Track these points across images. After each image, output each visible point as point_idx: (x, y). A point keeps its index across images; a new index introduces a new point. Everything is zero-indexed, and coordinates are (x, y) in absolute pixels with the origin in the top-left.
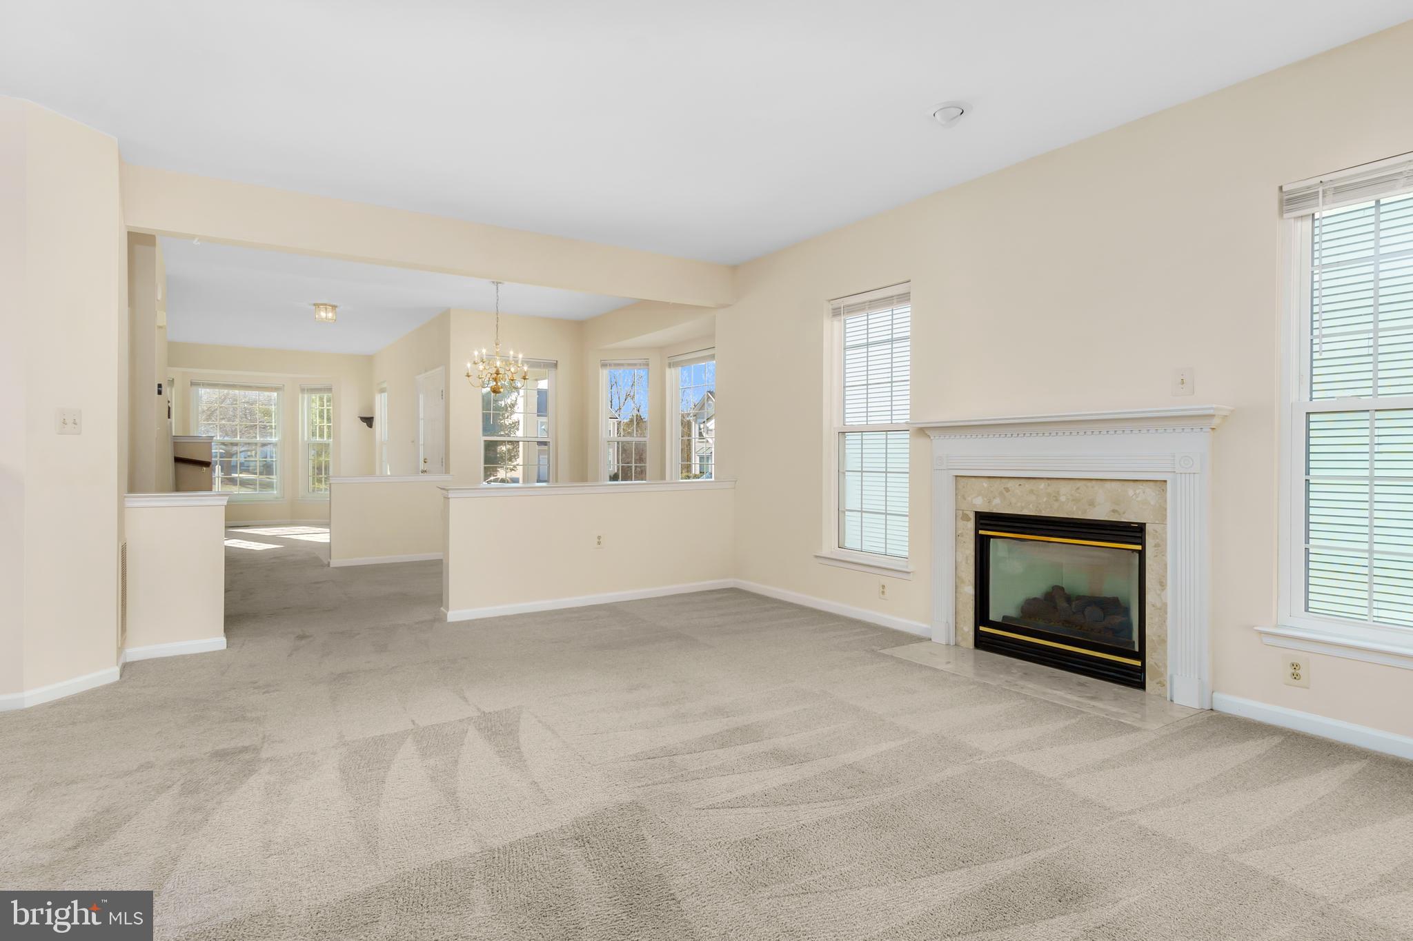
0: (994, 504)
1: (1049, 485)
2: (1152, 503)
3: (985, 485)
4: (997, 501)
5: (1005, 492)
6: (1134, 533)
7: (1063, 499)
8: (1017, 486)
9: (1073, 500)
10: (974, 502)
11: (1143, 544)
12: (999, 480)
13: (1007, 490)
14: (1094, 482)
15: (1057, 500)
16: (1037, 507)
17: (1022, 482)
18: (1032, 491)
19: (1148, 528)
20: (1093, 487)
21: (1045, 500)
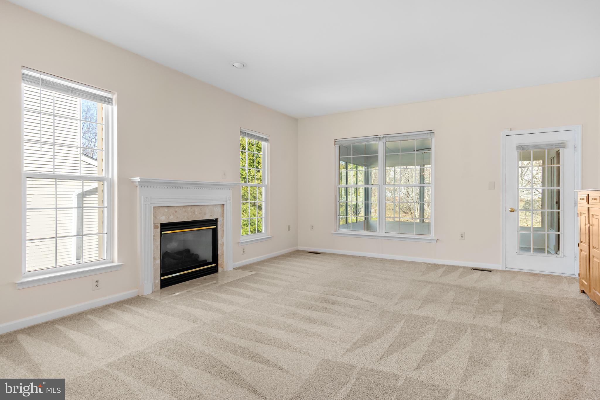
0: (170, 218)
1: (191, 208)
2: (220, 212)
3: (166, 210)
4: (172, 217)
5: (175, 213)
6: (214, 222)
7: (196, 213)
8: (180, 209)
9: (199, 213)
10: (161, 219)
11: (217, 226)
12: (172, 207)
13: (176, 212)
14: (205, 206)
15: (194, 214)
16: (188, 217)
17: (182, 208)
18: (185, 211)
19: (219, 220)
20: (205, 208)
21: (190, 214)
